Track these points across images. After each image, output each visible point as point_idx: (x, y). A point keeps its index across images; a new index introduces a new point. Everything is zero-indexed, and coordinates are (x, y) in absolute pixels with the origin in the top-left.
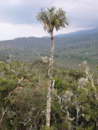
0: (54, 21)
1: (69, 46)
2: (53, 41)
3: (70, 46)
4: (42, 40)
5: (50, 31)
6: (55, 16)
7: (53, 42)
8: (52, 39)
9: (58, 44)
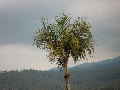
0: (68, 43)
1: (102, 86)
2: (68, 81)
3: (105, 86)
4: (49, 75)
5: (61, 63)
6: (70, 33)
7: (69, 84)
8: (66, 77)
9: (81, 84)
